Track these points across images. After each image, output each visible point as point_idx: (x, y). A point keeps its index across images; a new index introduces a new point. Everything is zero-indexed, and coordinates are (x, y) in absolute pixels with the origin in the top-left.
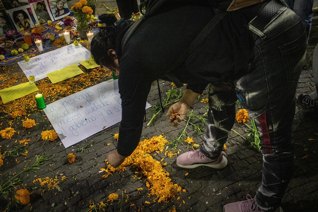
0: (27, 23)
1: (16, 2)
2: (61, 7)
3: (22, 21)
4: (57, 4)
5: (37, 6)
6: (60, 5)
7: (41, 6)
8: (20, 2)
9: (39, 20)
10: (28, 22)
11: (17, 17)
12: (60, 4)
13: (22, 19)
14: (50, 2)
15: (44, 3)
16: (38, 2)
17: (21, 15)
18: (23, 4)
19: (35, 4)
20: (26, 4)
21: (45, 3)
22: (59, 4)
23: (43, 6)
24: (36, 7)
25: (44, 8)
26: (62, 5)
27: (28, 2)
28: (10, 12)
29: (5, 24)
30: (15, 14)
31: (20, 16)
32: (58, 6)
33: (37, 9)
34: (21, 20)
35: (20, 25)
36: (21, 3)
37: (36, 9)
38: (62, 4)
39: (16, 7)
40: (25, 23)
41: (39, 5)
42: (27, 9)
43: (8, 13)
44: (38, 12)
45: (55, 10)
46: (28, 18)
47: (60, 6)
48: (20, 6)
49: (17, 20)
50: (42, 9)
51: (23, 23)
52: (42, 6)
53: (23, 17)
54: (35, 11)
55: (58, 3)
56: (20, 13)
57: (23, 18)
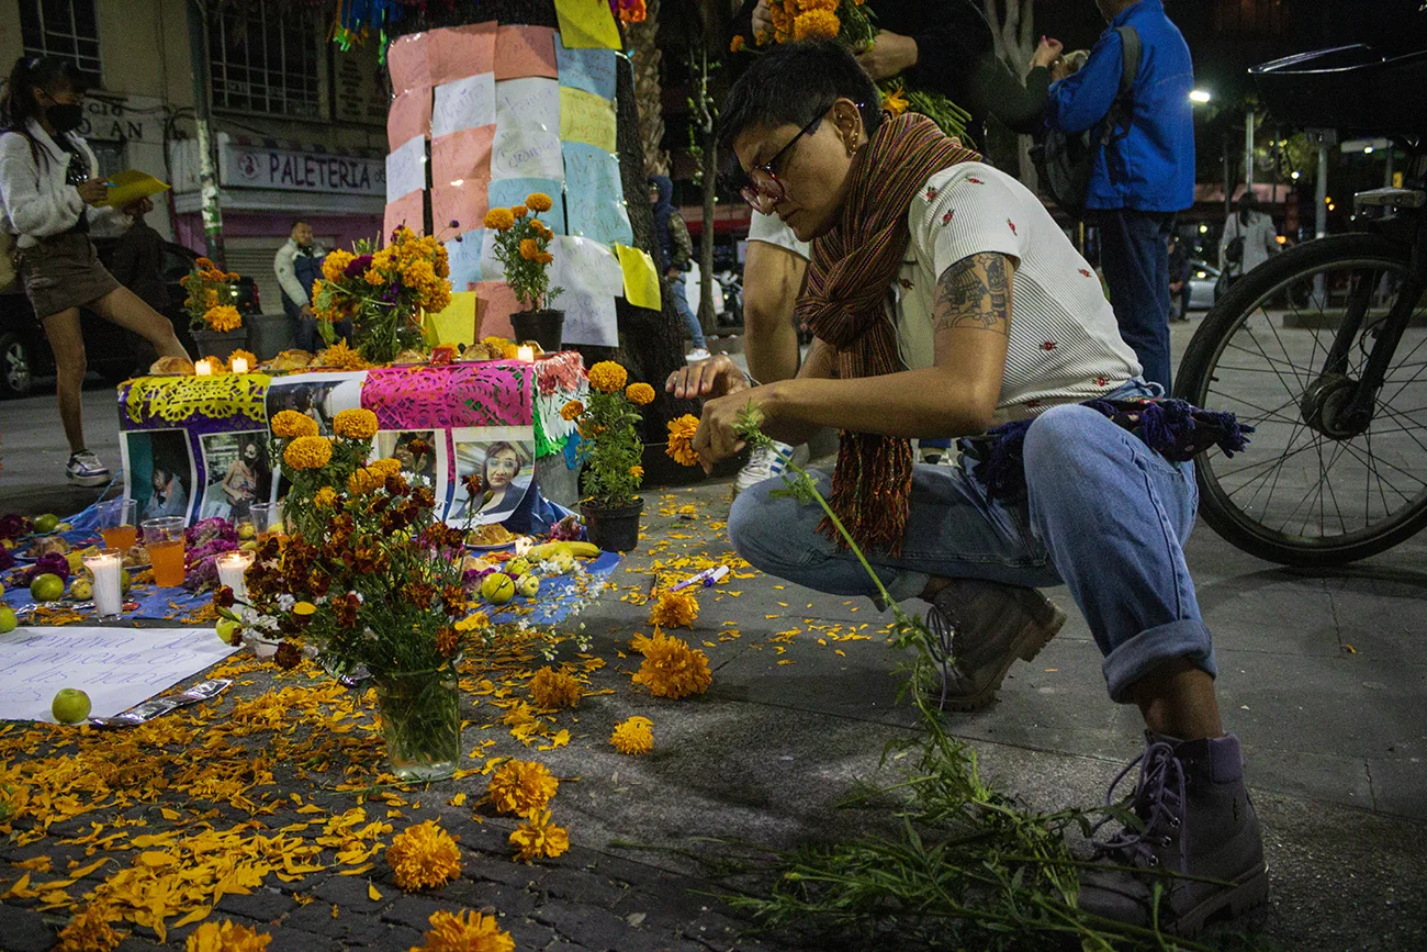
1: (316, 411)
2: (499, 480)
4: (490, 459)
5: (393, 451)
6: (501, 469)
8: (329, 415)
12: (501, 465)
14: (457, 443)
15: (430, 444)
16: (406, 431)
19: (389, 436)
22: (495, 464)
24: (389, 453)
25: (425, 462)
26: (509, 471)
29: (248, 491)
32: (490, 470)
38: (511, 465)
55: (493, 456)
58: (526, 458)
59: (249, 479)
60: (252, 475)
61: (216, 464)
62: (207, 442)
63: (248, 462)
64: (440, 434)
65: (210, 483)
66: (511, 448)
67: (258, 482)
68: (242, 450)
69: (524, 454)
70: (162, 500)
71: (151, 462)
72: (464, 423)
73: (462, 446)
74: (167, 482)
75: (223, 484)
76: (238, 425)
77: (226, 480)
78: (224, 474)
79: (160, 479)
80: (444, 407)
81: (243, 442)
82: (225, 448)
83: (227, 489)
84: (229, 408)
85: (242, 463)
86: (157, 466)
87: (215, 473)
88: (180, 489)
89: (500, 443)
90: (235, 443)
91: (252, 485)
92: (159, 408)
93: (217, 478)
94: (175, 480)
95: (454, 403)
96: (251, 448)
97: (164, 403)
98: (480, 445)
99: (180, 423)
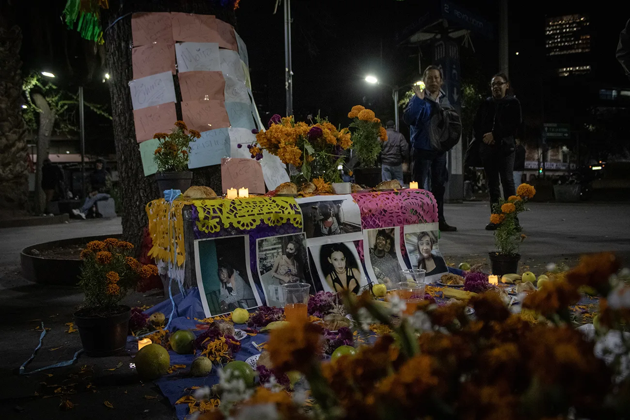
0: (353, 279)
1: (335, 219)
2: (427, 253)
3: (342, 273)
4: (420, 242)
5: (376, 240)
7: (384, 242)
8: (342, 221)
9: (378, 278)
10: (355, 279)
11: (330, 260)
12: (425, 244)
13: (342, 268)
14: (406, 234)
15: (392, 236)
16: (381, 229)
17: (338, 255)
18: (348, 227)
19: (373, 231)
20: (355, 229)
21: (394, 235)
22: (422, 244)
23: (389, 241)
24: (373, 242)
25: (390, 246)
26: (429, 247)
27: (361, 224)
28: (314, 245)
29: (292, 275)
30: (327, 251)
31: (336, 257)
32: (421, 248)
33: (376, 246)
34: (338, 270)
35: (335, 283)
36: (345, 224)
37: (373, 247)
38: (429, 244)
39: (331, 233)
40: (349, 278)
41: (381, 237)
42: (354, 242)
43: (308, 248)
44: (376, 257)
45: (416, 258)
46: (356, 267)
47: (425, 248)
48: (340, 233)
49: (328, 269)
50: (386, 251)
51: (343, 278)
52: (386, 242)
53: (344, 261)
54: (370, 252)
55: (421, 240)
56: (337, 251)
57: (343, 264)
58: (435, 240)
59: (292, 267)
60: (294, 264)
61: (265, 259)
62: (260, 245)
63: (289, 256)
64: (397, 229)
65: (262, 273)
66: (428, 235)
67: (299, 268)
68: (284, 248)
69: (433, 238)
70: (230, 290)
71: (216, 263)
72: (408, 222)
73: (407, 235)
74: (230, 277)
75: (272, 272)
76: (282, 231)
77: (274, 269)
78: (272, 266)
79: (224, 274)
80: (400, 214)
81: (284, 242)
82: (271, 247)
83: (276, 275)
84: (282, 219)
85: (285, 257)
86: (221, 265)
87: (264, 265)
88: (240, 279)
89: (423, 233)
90: (279, 243)
91: (294, 270)
92: (229, 221)
93: (267, 269)
94: (236, 274)
95: (404, 211)
96: (291, 246)
97: (232, 216)
98: (414, 234)
99: (244, 232)
